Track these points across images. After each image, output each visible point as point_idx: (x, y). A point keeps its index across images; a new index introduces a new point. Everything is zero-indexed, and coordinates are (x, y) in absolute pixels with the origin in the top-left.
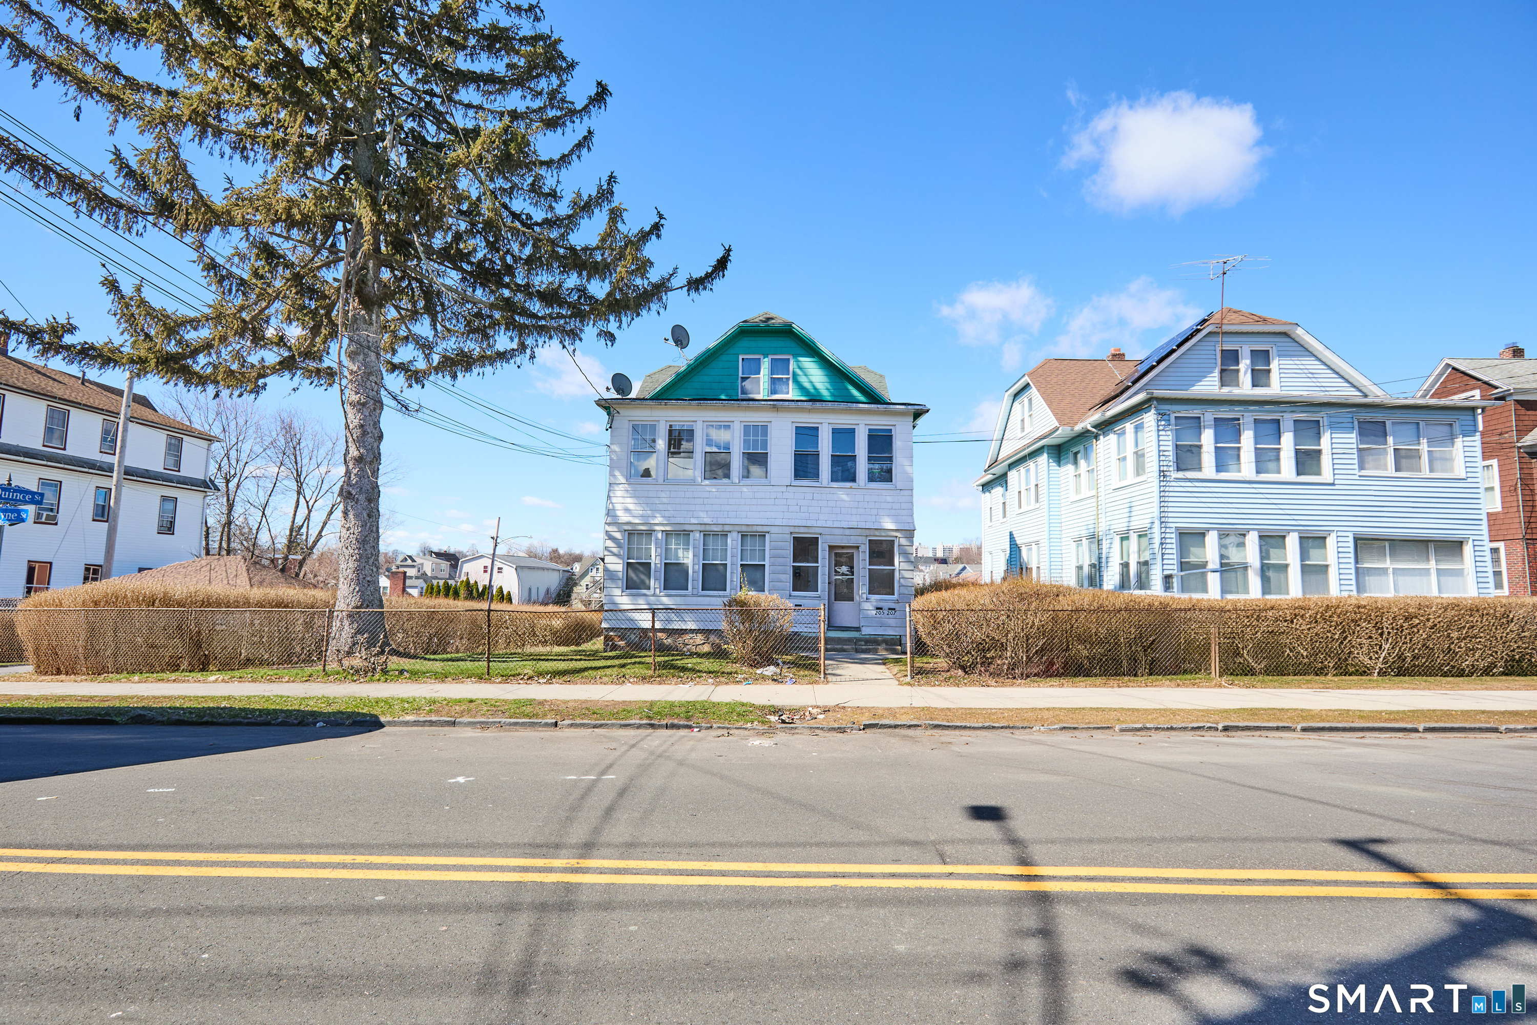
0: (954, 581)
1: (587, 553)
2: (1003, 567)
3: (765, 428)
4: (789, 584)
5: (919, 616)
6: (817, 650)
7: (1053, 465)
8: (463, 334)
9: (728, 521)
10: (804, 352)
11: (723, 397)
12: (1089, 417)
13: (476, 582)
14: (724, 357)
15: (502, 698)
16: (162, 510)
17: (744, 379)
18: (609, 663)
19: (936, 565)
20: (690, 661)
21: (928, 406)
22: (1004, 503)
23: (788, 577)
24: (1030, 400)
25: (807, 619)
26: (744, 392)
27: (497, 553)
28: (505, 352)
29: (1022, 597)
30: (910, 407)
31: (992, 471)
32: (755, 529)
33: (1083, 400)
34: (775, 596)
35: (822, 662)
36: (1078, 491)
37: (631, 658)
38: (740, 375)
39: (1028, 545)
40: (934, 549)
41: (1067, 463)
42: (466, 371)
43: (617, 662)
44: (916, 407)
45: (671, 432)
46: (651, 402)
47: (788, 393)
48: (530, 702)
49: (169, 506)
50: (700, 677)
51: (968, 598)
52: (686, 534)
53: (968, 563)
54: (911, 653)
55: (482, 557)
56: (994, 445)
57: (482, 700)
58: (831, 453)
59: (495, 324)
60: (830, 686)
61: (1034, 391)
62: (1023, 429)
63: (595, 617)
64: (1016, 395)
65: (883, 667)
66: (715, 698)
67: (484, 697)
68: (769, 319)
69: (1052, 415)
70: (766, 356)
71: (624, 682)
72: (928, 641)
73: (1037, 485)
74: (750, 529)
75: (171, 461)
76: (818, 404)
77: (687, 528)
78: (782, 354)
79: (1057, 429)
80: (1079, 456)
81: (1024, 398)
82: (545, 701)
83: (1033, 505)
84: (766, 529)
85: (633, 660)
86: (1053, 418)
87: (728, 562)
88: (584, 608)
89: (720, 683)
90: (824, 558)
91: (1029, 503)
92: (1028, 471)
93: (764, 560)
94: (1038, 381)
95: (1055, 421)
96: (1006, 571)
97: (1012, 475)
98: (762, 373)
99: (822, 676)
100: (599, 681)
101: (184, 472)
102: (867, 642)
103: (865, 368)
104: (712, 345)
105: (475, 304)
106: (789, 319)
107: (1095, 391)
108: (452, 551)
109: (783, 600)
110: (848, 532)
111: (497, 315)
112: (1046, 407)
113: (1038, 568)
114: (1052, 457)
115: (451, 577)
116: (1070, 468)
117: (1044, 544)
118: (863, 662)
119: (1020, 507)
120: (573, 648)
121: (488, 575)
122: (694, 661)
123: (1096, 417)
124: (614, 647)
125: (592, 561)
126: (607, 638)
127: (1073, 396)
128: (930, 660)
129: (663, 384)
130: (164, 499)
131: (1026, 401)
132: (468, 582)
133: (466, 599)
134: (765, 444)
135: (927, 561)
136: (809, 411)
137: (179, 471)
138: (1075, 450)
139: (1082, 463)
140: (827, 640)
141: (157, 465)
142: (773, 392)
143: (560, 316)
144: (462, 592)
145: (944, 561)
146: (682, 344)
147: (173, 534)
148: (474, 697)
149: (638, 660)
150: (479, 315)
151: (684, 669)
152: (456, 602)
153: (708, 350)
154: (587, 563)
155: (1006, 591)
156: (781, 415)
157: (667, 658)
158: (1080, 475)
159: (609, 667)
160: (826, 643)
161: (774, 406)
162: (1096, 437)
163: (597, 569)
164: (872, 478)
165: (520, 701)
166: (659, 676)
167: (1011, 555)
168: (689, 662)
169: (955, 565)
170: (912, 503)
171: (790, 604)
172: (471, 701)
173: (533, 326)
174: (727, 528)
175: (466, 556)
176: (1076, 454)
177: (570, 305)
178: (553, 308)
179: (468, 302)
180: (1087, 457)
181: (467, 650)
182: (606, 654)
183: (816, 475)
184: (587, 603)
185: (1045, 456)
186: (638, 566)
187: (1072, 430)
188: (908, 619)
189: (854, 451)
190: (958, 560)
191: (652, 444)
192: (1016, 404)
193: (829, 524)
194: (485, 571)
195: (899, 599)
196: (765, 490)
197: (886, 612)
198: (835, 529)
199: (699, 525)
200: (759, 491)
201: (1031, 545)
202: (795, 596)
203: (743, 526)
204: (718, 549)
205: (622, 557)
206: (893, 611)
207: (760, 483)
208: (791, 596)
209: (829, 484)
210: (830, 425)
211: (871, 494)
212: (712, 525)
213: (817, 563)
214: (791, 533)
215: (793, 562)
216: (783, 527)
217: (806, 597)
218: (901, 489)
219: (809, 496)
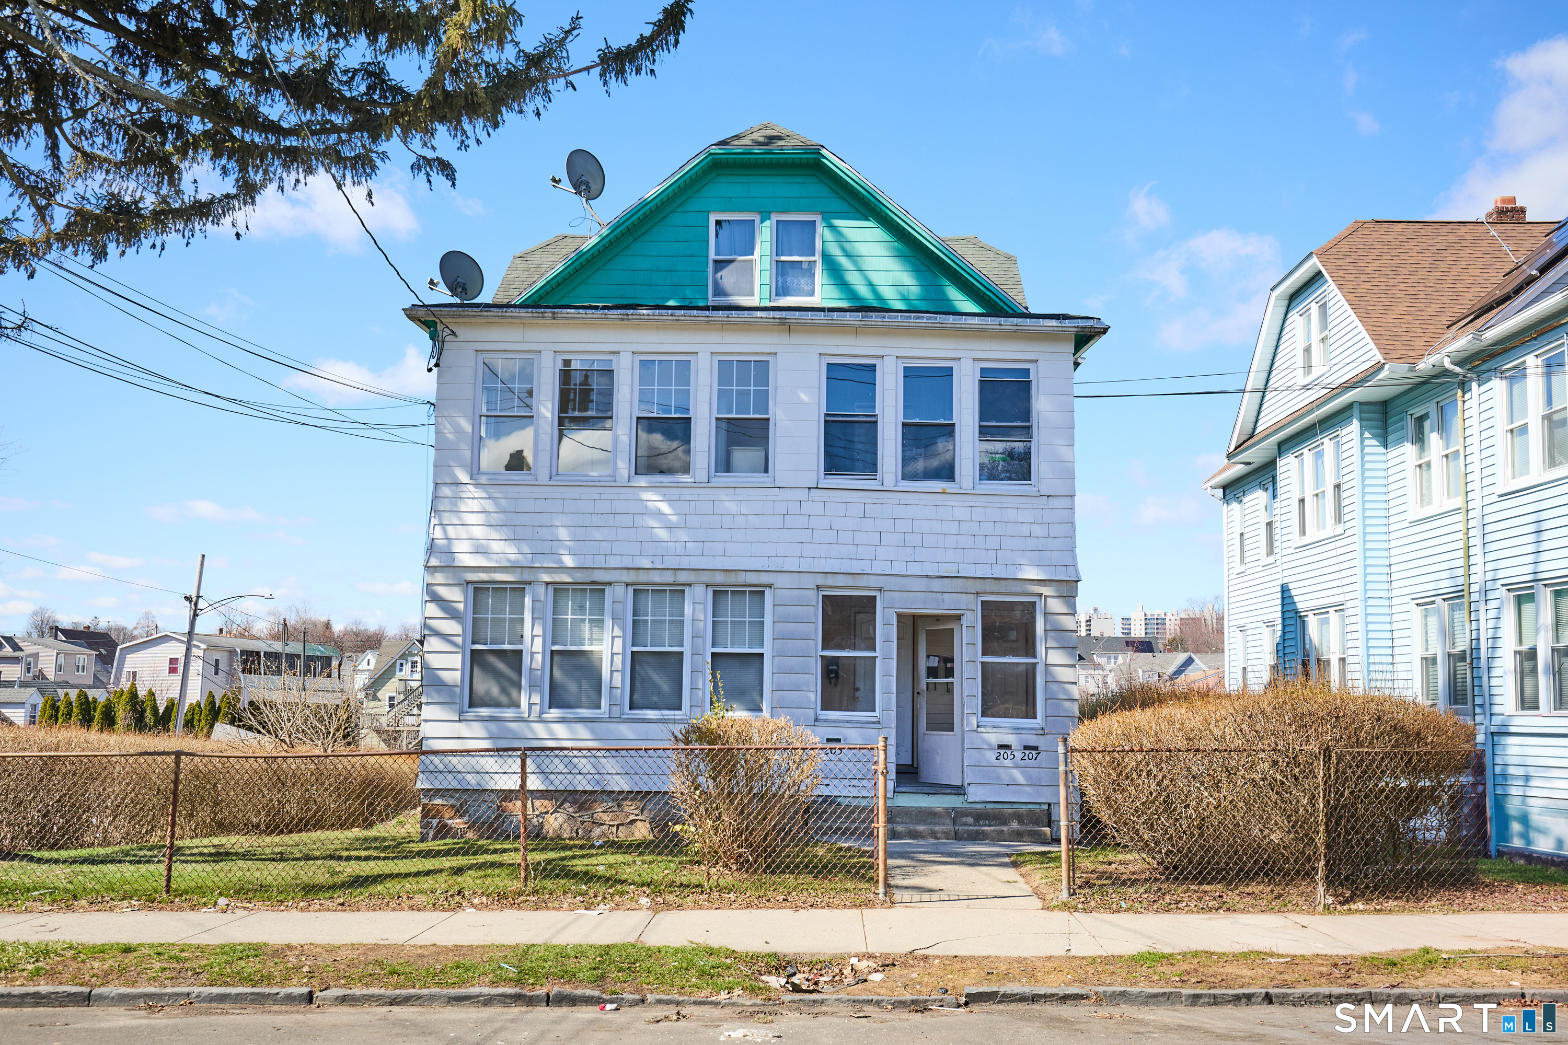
0: (1165, 688)
1: (392, 631)
2: (1269, 658)
3: (763, 368)
4: (814, 696)
5: (1085, 763)
6: (871, 835)
7: (1372, 442)
8: (118, 165)
9: (685, 563)
10: (845, 207)
11: (671, 303)
12: (1447, 342)
13: (151, 694)
14: (676, 219)
15: (195, 941)
17: (720, 264)
18: (429, 864)
19: (1130, 654)
20: (601, 859)
21: (1106, 321)
22: (1269, 524)
23: (814, 679)
24: (1323, 307)
25: (850, 769)
26: (719, 291)
27: (197, 630)
28: (211, 202)
29: (1302, 722)
30: (1067, 323)
31: (1243, 457)
32: (741, 578)
33: (1436, 307)
34: (782, 721)
35: (881, 861)
36: (1424, 498)
37: (475, 854)
38: (712, 255)
39: (1321, 611)
40: (1126, 621)
41: (1400, 441)
42: (128, 241)
43: (448, 862)
44: (1081, 323)
45: (566, 374)
46: (523, 313)
47: (812, 293)
48: (256, 950)
50: (621, 894)
51: (1189, 725)
52: (598, 589)
53: (1197, 651)
54: (1069, 842)
55: (166, 638)
56: (1249, 401)
57: (152, 946)
58: (901, 419)
59: (189, 146)
60: (898, 911)
61: (1330, 287)
62: (1308, 368)
63: (406, 765)
64: (1294, 297)
65: (1010, 874)
66: (653, 940)
67: (157, 941)
68: (771, 139)
69: (1368, 339)
70: (765, 216)
71: (460, 905)
72: (1105, 815)
73: (1338, 486)
74: (732, 579)
76: (874, 318)
77: (600, 576)
78: (799, 211)
79: (1379, 367)
80: (1427, 424)
81: (1311, 304)
82: (289, 947)
83: (1331, 528)
84: (764, 579)
85: (481, 859)
86: (1372, 345)
87: (687, 649)
88: (384, 748)
89: (668, 906)
90: (887, 641)
91: (1321, 525)
92: (1319, 456)
93: (762, 645)
94: (1339, 268)
95: (1375, 351)
96: (1275, 668)
97: (1287, 466)
98: (756, 253)
99: (881, 889)
100: (406, 903)
102: (981, 817)
103: (974, 242)
104: (651, 191)
105: (145, 101)
106: (815, 138)
107: (1460, 286)
108: (102, 626)
109: (799, 729)
110: (937, 585)
111: (196, 125)
112: (1357, 322)
113: (1343, 660)
114: (1368, 428)
115: (98, 683)
116: (1408, 450)
117: (1355, 609)
118: (975, 861)
119: (1303, 532)
120: (356, 832)
121: (177, 678)
122: (611, 859)
123: (1462, 342)
124: (443, 831)
125: (402, 647)
126: (427, 813)
127: (1414, 297)
128: (1111, 857)
129: (550, 275)
131: (1314, 308)
132: (133, 694)
133: (128, 728)
134: (763, 399)
135: (1111, 645)
136: (856, 331)
138: (1418, 411)
139: (1434, 439)
140: (892, 815)
142: (782, 290)
143: (327, 128)
144: (122, 714)
145: (1145, 646)
146: (588, 189)
148: (134, 940)
149: (489, 858)
150: (155, 125)
151: (588, 877)
152: (105, 736)
153: (644, 204)
154: (391, 651)
155: (1268, 710)
156: (796, 339)
157: (552, 855)
158: (1428, 464)
159: (428, 873)
160: (890, 820)
161: (783, 322)
162: (1464, 386)
163: (414, 664)
164: (989, 472)
165: (233, 947)
166: (535, 892)
167: (1284, 633)
168: (600, 863)
169: (1169, 655)
170: (1072, 524)
171: (814, 737)
172: (128, 950)
173: (272, 148)
174: (683, 577)
175: (134, 638)
176: (1421, 420)
177: (352, 106)
178: (314, 112)
179: (130, 97)
180: (1443, 427)
181: (126, 838)
182: (423, 846)
183: (870, 466)
184: (391, 736)
185: (1355, 425)
186: (493, 660)
187: (1412, 370)
188: (1062, 768)
189: (949, 413)
190: (1175, 645)
191: (527, 401)
192: (1294, 316)
193: (898, 568)
194: (173, 670)
195: (1044, 726)
196: (764, 498)
197: (1019, 755)
198: (914, 579)
199: (625, 571)
200: (751, 498)
201: (1328, 612)
202: (826, 720)
203: (718, 573)
204: (665, 621)
205: (459, 640)
206: (1034, 752)
207: (753, 482)
208: (816, 720)
209: (899, 484)
210: (900, 361)
211: (987, 505)
212: (651, 572)
213: (874, 649)
214: (818, 587)
215: (823, 648)
216: (802, 575)
217: (848, 722)
218: (1049, 497)
219: (855, 510)
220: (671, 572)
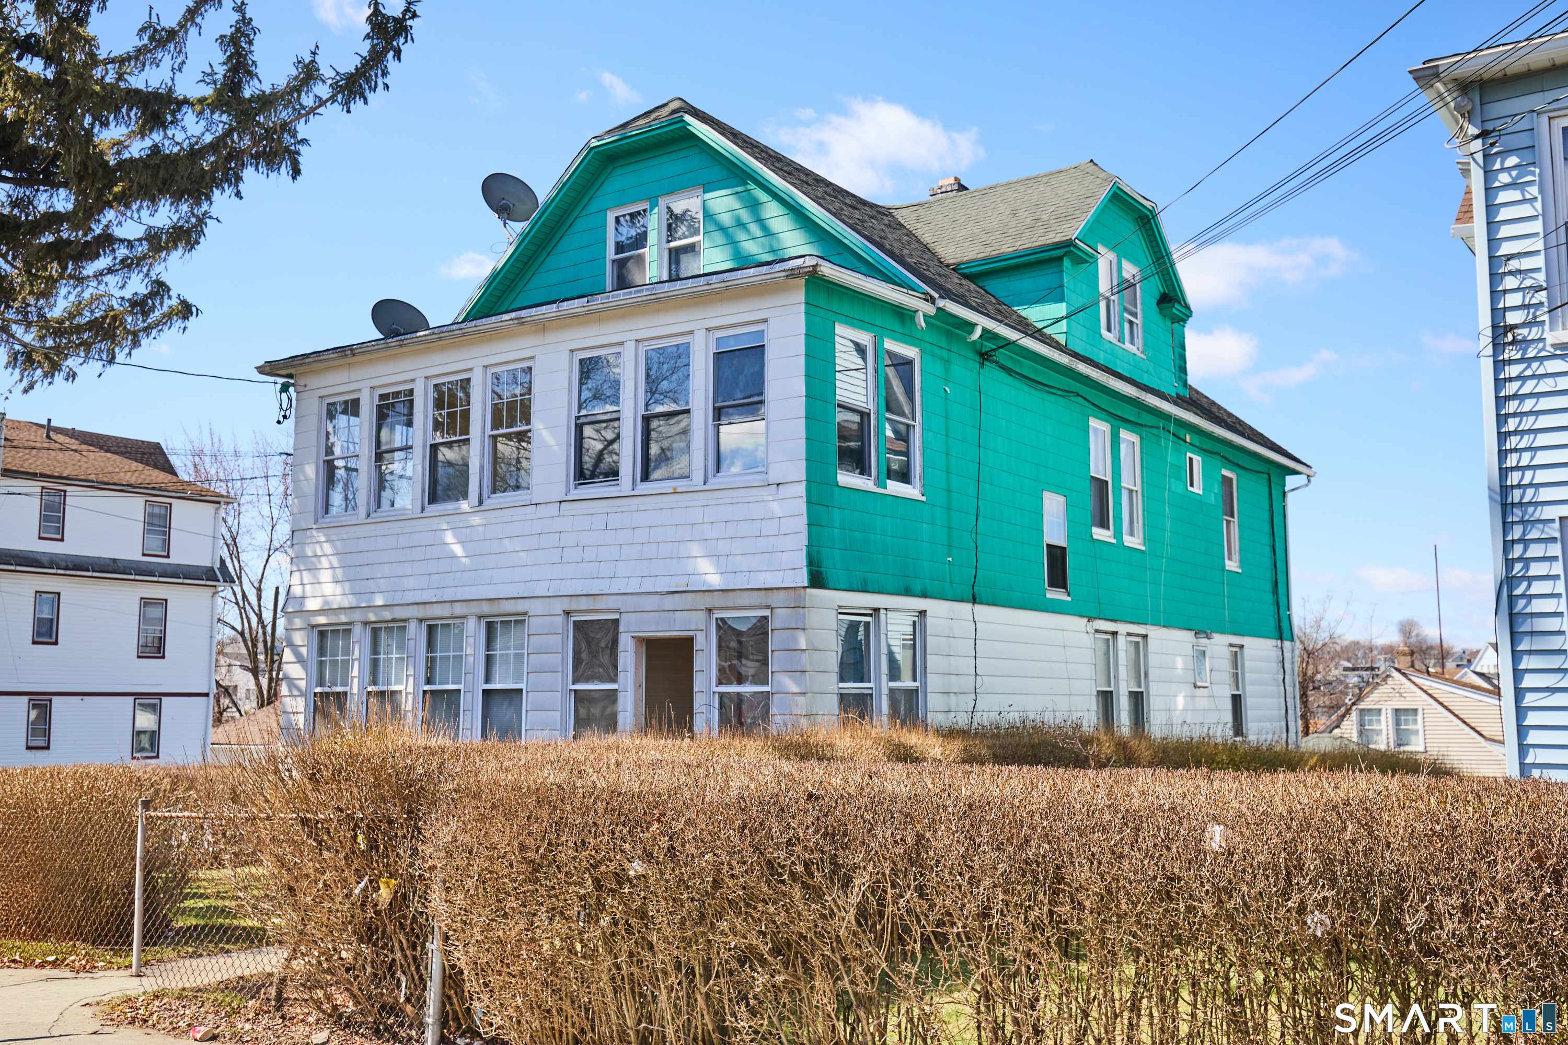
9: (461, 594)
10: (725, 174)
16: (143, 618)
23: (560, 717)
32: (508, 607)
38: (611, 256)
49: (155, 612)
52: (400, 627)
58: (640, 411)
70: (654, 202)
74: (500, 608)
75: (155, 543)
77: (401, 613)
78: (682, 188)
84: (521, 606)
87: (462, 687)
90: (623, 670)
93: (521, 679)
98: (647, 244)
101: (177, 556)
110: (669, 602)
130: (146, 602)
134: (527, 410)
137: (168, 556)
141: (131, 551)
147: (163, 657)
156: (551, 337)
174: (461, 609)
183: (612, 470)
186: (330, 702)
193: (635, 585)
196: (524, 517)
198: (648, 597)
199: (416, 606)
200: (514, 519)
203: (488, 602)
204: (449, 657)
205: (302, 684)
207: (516, 501)
209: (638, 487)
210: (641, 345)
211: (719, 502)
212: (435, 605)
213: (617, 681)
214: (569, 612)
215: (574, 682)
216: (550, 599)
218: (778, 484)
219: (599, 522)
220: (448, 605)
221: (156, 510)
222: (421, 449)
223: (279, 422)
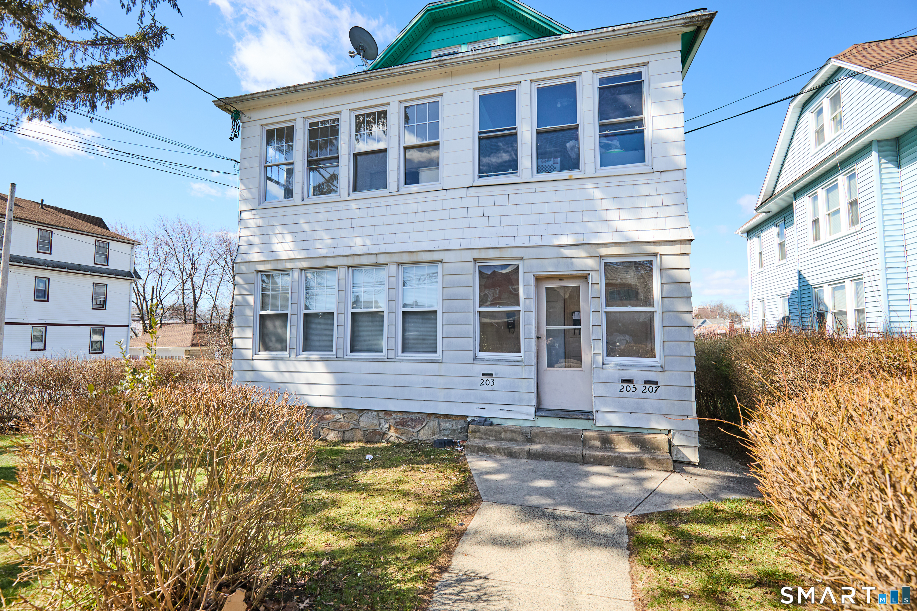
3: (434, 106)
4: (474, 341)
7: (888, 165)
9: (383, 249)
10: (513, 31)
16: (95, 293)
22: (782, 243)
24: (836, 96)
31: (766, 208)
32: (420, 257)
45: (312, 132)
46: (277, 91)
49: (102, 290)
58: (537, 128)
64: (807, 104)
73: (853, 203)
74: (414, 258)
75: (101, 260)
76: (510, 46)
77: (330, 262)
84: (437, 256)
87: (385, 310)
90: (528, 297)
93: (436, 304)
101: (112, 266)
110: (568, 252)
113: (860, 311)
114: (885, 156)
119: (817, 237)
130: (96, 285)
134: (435, 129)
137: (108, 265)
141: (90, 263)
147: (106, 309)
156: (456, 81)
171: (475, 372)
174: (383, 259)
183: (512, 166)
185: (873, 156)
189: (575, 119)
191: (290, 152)
193: (535, 241)
195: (662, 364)
196: (436, 198)
197: (640, 388)
198: (548, 249)
199: (345, 258)
200: (427, 199)
201: (844, 282)
202: (482, 360)
203: (404, 254)
204: (372, 290)
206: (654, 386)
207: (429, 187)
208: (475, 359)
209: (534, 177)
210: (533, 84)
211: (607, 185)
212: (362, 257)
213: (518, 305)
214: (475, 260)
215: (480, 306)
216: (463, 251)
217: (499, 361)
218: (661, 172)
219: (502, 200)
220: (374, 256)
221: (101, 245)
222: (347, 156)
223: (231, 139)
